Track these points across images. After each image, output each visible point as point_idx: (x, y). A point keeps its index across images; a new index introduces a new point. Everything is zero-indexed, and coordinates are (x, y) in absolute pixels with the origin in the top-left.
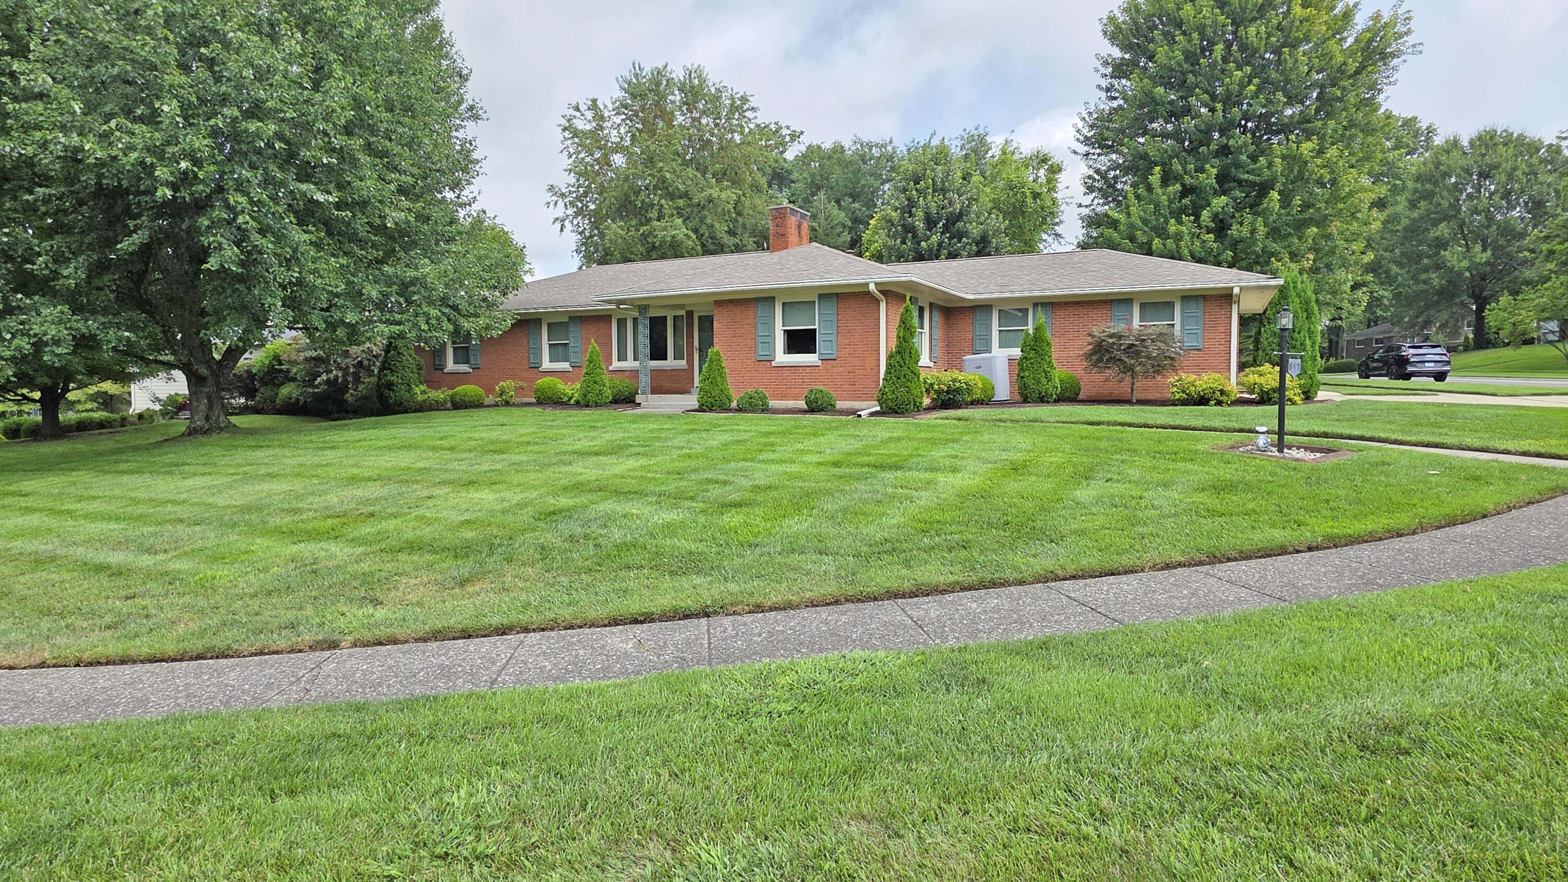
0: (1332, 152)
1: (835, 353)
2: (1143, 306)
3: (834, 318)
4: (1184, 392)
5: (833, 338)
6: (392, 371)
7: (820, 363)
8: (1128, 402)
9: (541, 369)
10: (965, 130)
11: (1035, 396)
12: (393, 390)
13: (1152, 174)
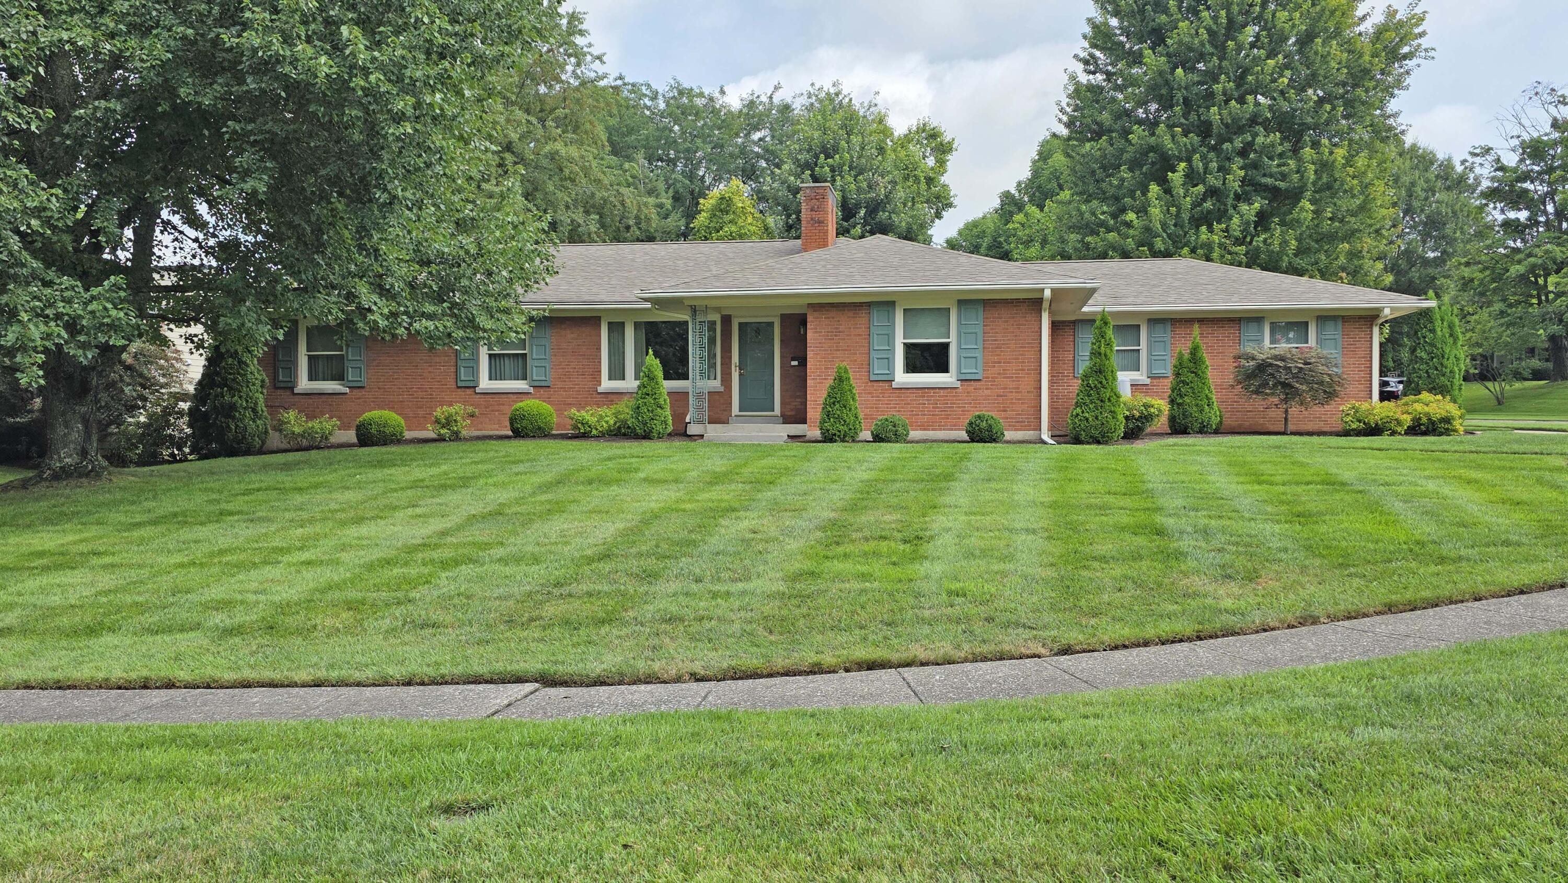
0: (1361, 161)
1: (980, 370)
2: (1274, 328)
3: (979, 330)
4: (1360, 421)
5: (979, 354)
6: (231, 389)
7: (958, 384)
8: (1284, 433)
9: (478, 390)
10: (813, 84)
11: (1197, 426)
12: (234, 418)
13: (1174, 171)
